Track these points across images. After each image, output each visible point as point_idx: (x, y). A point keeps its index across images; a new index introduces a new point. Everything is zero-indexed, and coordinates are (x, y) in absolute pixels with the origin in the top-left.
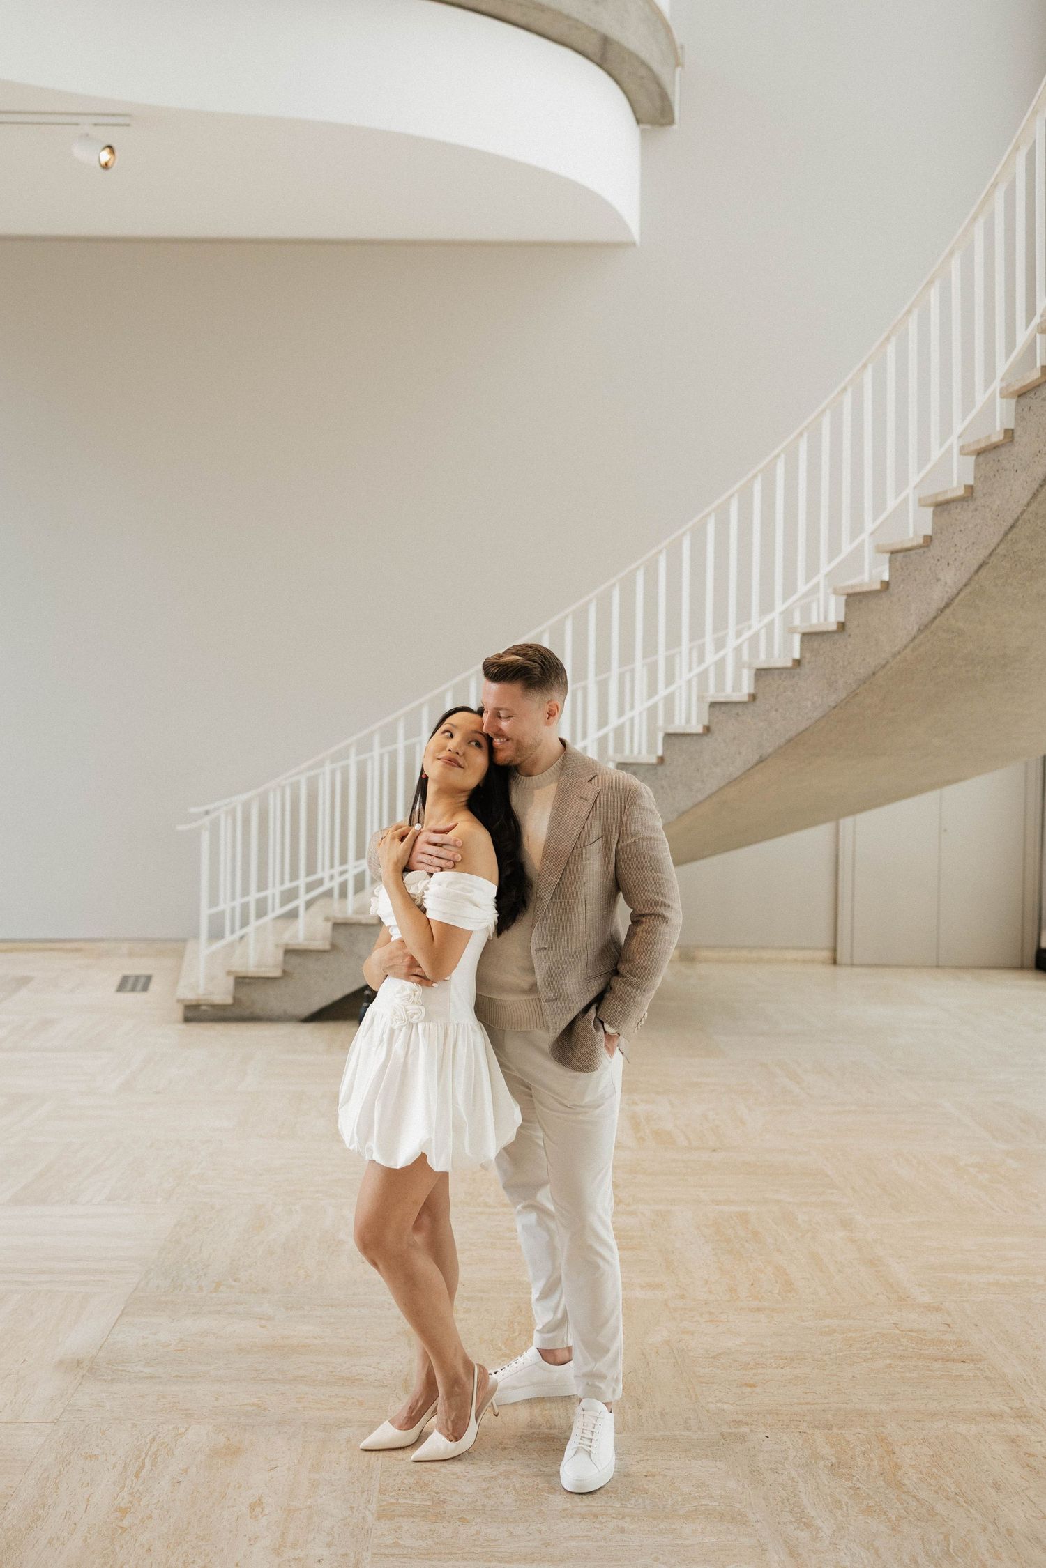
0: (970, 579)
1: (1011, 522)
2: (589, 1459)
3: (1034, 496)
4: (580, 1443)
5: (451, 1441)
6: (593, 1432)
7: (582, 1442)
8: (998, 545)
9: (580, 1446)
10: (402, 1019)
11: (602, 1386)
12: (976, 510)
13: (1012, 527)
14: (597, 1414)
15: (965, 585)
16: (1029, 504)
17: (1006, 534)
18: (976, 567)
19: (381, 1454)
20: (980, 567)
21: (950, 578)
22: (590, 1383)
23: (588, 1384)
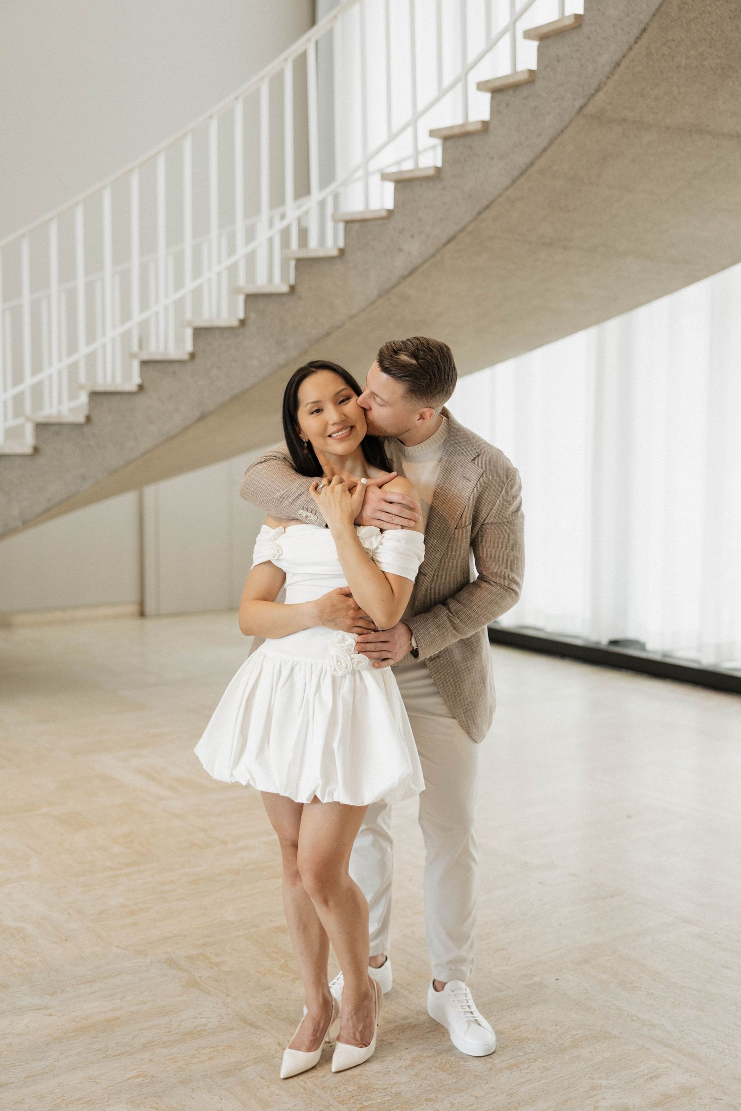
0: (438, 251)
1: (485, 202)
2: (481, 1027)
3: (514, 182)
4: (467, 1017)
5: (361, 1048)
6: (469, 1006)
7: (465, 1016)
8: (471, 222)
9: (468, 1019)
10: (346, 668)
11: (464, 968)
12: (444, 189)
13: (487, 207)
14: (464, 991)
15: (433, 256)
16: (507, 189)
17: (480, 213)
18: (444, 239)
19: (302, 1077)
20: (449, 241)
21: (414, 249)
22: (453, 968)
23: (451, 969)
